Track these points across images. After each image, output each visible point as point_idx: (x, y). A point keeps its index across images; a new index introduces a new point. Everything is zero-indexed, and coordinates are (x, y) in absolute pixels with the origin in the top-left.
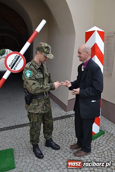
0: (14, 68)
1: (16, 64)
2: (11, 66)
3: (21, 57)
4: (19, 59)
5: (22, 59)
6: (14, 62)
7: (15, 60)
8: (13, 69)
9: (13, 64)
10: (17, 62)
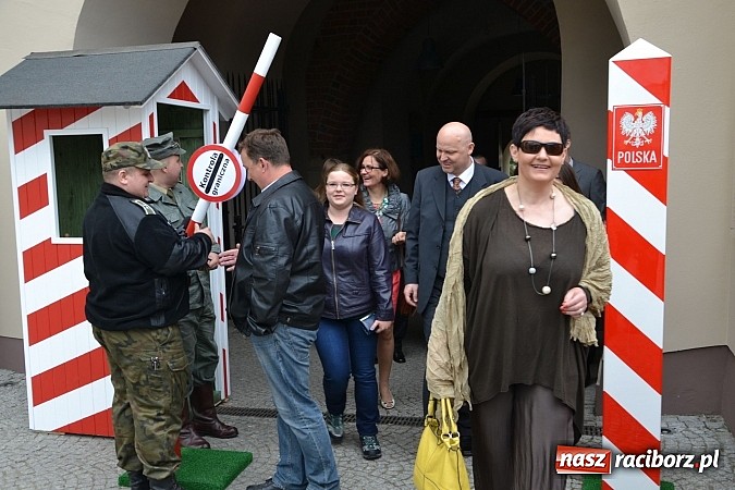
0: (212, 189)
2: (206, 187)
8: (210, 194)
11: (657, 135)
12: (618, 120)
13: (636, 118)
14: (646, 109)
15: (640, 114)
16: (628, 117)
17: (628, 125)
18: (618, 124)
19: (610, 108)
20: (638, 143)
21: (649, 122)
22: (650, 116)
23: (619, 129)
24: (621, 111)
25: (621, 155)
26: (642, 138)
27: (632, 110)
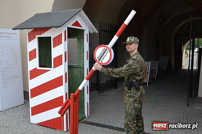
0: (101, 60)
1: (103, 57)
2: (99, 59)
3: (108, 50)
4: (107, 52)
5: (109, 52)
6: (102, 55)
7: (103, 53)
8: (100, 62)
9: (100, 56)
10: (104, 55)
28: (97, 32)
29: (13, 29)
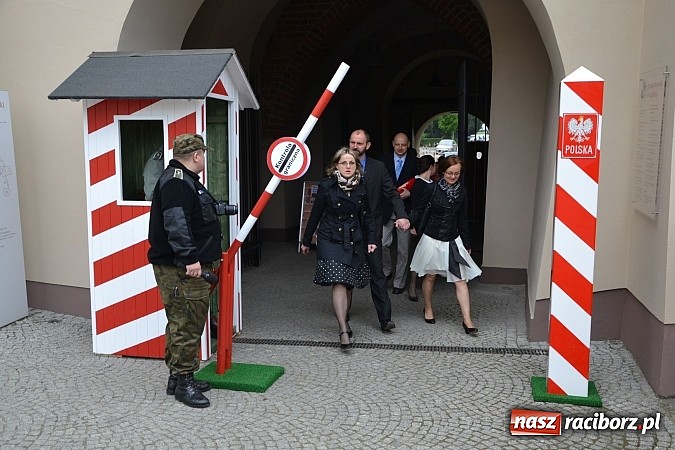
11: (593, 135)
12: (566, 124)
13: (579, 122)
14: (586, 117)
15: (581, 119)
16: (573, 122)
17: (573, 127)
18: (566, 126)
19: (561, 115)
20: (580, 140)
21: (588, 126)
22: (589, 121)
23: (567, 130)
24: (569, 117)
25: (568, 148)
26: (583, 137)
27: (577, 117)
28: (258, 107)
29: (50, 98)
